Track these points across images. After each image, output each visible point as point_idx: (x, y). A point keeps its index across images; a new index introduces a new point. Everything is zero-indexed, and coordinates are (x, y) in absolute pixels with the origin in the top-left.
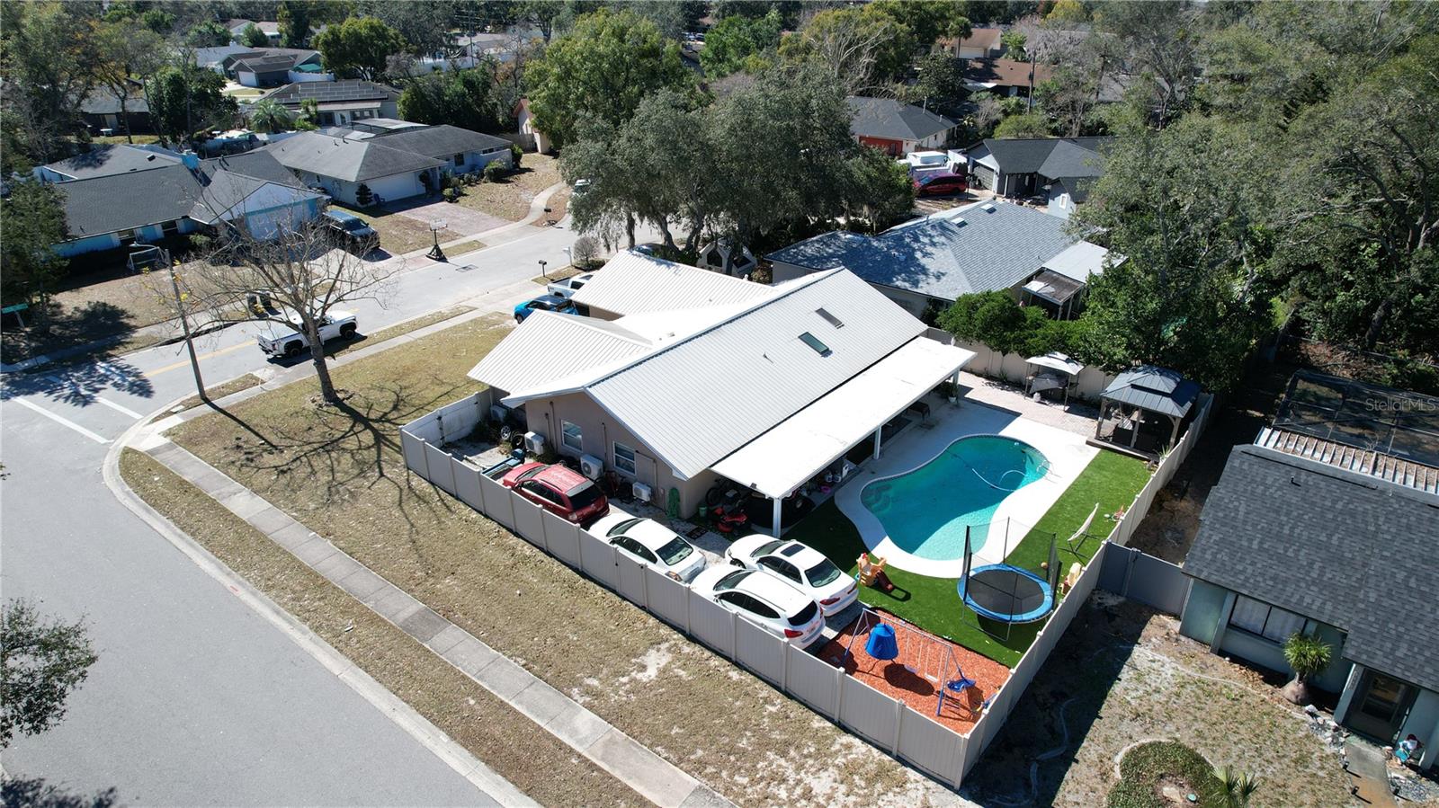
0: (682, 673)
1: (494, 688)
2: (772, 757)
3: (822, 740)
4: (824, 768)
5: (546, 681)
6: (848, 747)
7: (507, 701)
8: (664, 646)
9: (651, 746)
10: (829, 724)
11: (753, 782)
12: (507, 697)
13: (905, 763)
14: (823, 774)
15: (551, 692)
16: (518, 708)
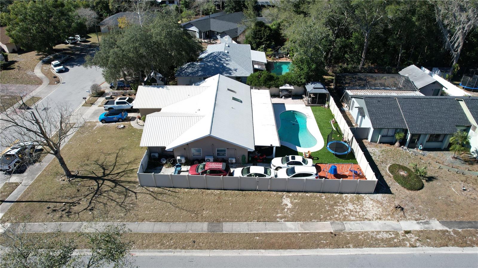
0: (296, 201)
1: (258, 231)
2: (336, 207)
3: (341, 198)
4: (347, 204)
5: (268, 222)
6: (346, 197)
7: (266, 232)
8: (284, 197)
9: (311, 221)
10: (338, 194)
11: (339, 215)
12: (264, 231)
13: (359, 194)
14: (349, 205)
15: (273, 223)
16: (270, 232)
